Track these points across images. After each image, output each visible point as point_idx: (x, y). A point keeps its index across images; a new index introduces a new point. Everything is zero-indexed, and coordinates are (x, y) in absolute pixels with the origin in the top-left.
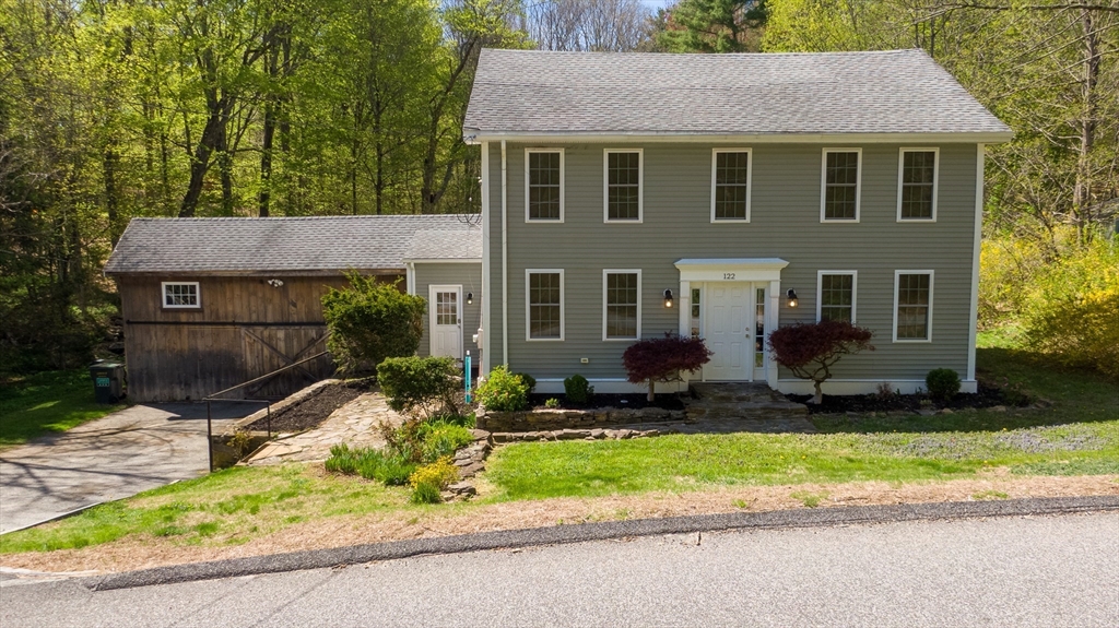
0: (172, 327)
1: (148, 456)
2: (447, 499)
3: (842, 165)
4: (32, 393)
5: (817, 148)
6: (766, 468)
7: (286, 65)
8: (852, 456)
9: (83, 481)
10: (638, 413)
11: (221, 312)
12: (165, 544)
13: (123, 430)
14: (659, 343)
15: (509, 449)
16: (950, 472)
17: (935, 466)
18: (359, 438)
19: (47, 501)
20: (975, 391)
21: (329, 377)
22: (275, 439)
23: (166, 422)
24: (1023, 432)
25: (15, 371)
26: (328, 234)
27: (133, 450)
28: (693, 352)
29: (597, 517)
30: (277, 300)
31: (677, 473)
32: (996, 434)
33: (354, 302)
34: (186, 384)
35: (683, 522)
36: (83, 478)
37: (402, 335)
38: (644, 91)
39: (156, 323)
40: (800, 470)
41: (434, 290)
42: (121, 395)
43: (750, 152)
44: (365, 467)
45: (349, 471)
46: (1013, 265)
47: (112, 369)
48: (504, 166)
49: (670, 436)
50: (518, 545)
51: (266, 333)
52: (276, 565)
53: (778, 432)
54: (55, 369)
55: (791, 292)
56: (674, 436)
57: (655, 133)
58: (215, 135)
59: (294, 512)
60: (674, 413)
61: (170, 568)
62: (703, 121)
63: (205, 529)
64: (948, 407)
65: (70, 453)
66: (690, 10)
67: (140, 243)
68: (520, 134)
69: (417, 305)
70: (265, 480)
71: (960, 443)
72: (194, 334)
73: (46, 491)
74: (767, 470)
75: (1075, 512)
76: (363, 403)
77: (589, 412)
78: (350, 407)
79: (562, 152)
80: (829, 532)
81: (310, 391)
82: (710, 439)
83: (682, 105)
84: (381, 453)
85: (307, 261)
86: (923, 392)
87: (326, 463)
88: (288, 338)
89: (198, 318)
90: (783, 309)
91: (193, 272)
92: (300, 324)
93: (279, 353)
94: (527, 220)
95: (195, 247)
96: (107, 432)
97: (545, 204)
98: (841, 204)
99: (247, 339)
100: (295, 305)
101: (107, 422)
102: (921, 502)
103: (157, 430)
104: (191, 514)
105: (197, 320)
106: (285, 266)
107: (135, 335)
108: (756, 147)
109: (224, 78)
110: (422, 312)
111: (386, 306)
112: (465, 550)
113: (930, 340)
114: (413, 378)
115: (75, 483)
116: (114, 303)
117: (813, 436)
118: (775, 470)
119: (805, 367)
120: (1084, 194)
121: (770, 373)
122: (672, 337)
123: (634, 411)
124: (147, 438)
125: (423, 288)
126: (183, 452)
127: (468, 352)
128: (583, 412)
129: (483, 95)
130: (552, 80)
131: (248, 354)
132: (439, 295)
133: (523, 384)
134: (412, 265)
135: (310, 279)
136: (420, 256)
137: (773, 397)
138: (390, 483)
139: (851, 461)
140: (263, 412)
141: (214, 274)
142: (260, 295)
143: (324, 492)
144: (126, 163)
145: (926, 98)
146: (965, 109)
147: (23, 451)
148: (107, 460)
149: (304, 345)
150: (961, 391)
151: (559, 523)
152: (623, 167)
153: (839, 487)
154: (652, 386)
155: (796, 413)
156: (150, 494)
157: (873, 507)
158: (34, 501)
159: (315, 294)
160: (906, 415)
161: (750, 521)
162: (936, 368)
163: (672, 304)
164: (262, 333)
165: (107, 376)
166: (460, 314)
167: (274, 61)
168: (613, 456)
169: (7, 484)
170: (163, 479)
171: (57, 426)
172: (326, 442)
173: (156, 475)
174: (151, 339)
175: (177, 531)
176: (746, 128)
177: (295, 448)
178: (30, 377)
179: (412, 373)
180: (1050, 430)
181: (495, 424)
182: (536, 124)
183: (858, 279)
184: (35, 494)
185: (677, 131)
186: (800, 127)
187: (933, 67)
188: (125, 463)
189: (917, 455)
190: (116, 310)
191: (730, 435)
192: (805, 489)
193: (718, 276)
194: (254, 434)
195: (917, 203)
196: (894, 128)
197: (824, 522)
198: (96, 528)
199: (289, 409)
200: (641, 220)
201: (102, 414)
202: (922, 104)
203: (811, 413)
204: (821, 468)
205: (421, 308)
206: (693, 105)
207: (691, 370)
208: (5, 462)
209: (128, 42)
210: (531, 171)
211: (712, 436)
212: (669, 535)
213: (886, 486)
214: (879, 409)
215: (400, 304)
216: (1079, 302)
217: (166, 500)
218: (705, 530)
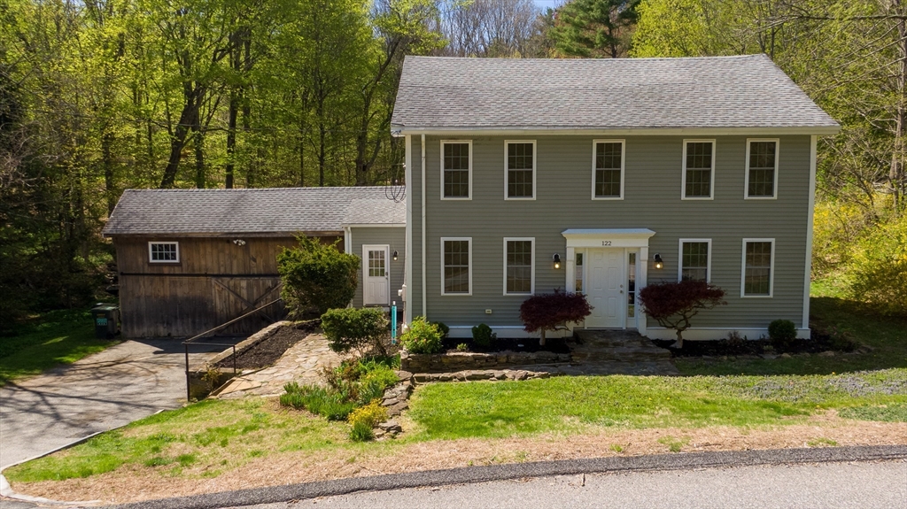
0: (157, 278)
1: (137, 386)
2: (378, 436)
3: (700, 153)
4: (46, 329)
5: (679, 139)
6: (638, 409)
7: (247, 60)
8: (708, 398)
9: (87, 408)
10: (533, 356)
11: (196, 265)
12: (154, 475)
13: (118, 362)
14: (549, 298)
15: (428, 389)
16: (788, 415)
17: (776, 408)
18: (307, 375)
19: (59, 427)
20: (809, 338)
21: (282, 319)
22: (239, 375)
23: (152, 355)
24: (848, 377)
25: (33, 310)
26: (281, 203)
27: (125, 380)
28: (576, 305)
29: (500, 459)
30: (240, 254)
31: (565, 414)
32: (825, 378)
33: (302, 260)
34: (168, 323)
35: (571, 465)
36: (88, 406)
37: (341, 287)
38: (537, 91)
39: (144, 275)
40: (664, 411)
41: (366, 249)
42: (116, 332)
43: (623, 142)
44: (312, 404)
45: (299, 407)
46: (840, 225)
47: (108, 311)
48: (423, 154)
49: (558, 377)
50: (437, 484)
51: (232, 283)
52: (243, 499)
53: (647, 374)
54: (64, 307)
55: (657, 256)
56: (562, 378)
57: (546, 128)
58: (190, 116)
59: (255, 446)
60: (562, 356)
61: (158, 501)
62: (585, 118)
63: (185, 460)
64: (786, 352)
65: (75, 383)
66: (574, 11)
67: (132, 210)
68: (436, 129)
69: (353, 262)
70: (232, 413)
71: (796, 386)
72: (174, 283)
73: (57, 417)
74: (638, 412)
75: (893, 459)
76: (310, 343)
77: (492, 355)
78: (299, 346)
79: (470, 143)
80: (689, 475)
81: (267, 332)
82: (592, 381)
83: (568, 104)
84: (324, 390)
85: (265, 225)
86: (766, 338)
87: (281, 399)
88: (249, 287)
89: (177, 271)
90: (650, 269)
91: (174, 234)
92: (259, 275)
93: (242, 298)
94: (442, 198)
95: (175, 213)
96: (105, 364)
97: (456, 185)
98: (698, 184)
99: (217, 288)
100: (255, 260)
101: (105, 355)
102: (765, 449)
103: (145, 362)
104: (173, 444)
105: (177, 273)
106: (247, 229)
107: (126, 285)
108: (628, 138)
109: (198, 73)
110: (357, 268)
111: (328, 264)
112: (394, 487)
113: (771, 295)
114: (350, 326)
115: (81, 410)
116: (110, 253)
117: (676, 378)
118: (645, 411)
119: (669, 318)
120: (899, 170)
121: (640, 322)
122: (560, 292)
123: (529, 354)
124: (137, 369)
125: (358, 249)
126: (166, 382)
127: (394, 303)
128: (488, 355)
129: (407, 96)
130: (462, 82)
131: (217, 299)
132: (370, 253)
133: (439, 331)
134: (349, 229)
135: (267, 240)
136: (355, 221)
137: (642, 342)
138: (332, 418)
139: (707, 402)
140: (230, 351)
141: (190, 236)
142: (227, 252)
143: (279, 426)
144: (120, 139)
145: (768, 97)
146: (801, 106)
147: (39, 381)
148: (106, 389)
149: (262, 292)
150: (797, 337)
151: (469, 464)
152: (520, 154)
153: (698, 432)
154: (543, 334)
155: (662, 357)
156: (140, 423)
157: (726, 452)
158: (49, 427)
159: (271, 251)
160: (751, 359)
161: (625, 464)
162: (777, 318)
163: (560, 266)
164: (228, 282)
165: (105, 317)
166: (387, 268)
167: (238, 56)
168: (512, 397)
169: (27, 411)
170: (150, 407)
171: (66, 359)
172: (280, 378)
173: (145, 403)
174: (140, 287)
175: (162, 462)
176: (621, 123)
177: (256, 384)
178: (44, 315)
179: (349, 322)
180: (871, 374)
181: (416, 364)
182: (449, 121)
183: (713, 245)
184: (50, 420)
185: (564, 126)
186: (665, 122)
187: (774, 70)
188: (120, 392)
189: (761, 397)
190: (111, 258)
191: (607, 377)
192: (671, 434)
193: (597, 243)
194: (223, 370)
195: (761, 183)
196: (742, 123)
197: (685, 466)
198: (98, 457)
199: (250, 348)
200: (534, 198)
201: (101, 348)
202: (765, 102)
203: (673, 357)
204: (683, 409)
205: (356, 264)
206: (577, 104)
207: (576, 322)
208: (25, 390)
209: (122, 45)
210: (445, 159)
211: (593, 377)
212: (559, 476)
213: (736, 431)
214: (729, 354)
215: (339, 262)
216: (895, 262)
217: (152, 430)
218: (588, 472)
